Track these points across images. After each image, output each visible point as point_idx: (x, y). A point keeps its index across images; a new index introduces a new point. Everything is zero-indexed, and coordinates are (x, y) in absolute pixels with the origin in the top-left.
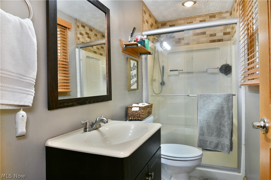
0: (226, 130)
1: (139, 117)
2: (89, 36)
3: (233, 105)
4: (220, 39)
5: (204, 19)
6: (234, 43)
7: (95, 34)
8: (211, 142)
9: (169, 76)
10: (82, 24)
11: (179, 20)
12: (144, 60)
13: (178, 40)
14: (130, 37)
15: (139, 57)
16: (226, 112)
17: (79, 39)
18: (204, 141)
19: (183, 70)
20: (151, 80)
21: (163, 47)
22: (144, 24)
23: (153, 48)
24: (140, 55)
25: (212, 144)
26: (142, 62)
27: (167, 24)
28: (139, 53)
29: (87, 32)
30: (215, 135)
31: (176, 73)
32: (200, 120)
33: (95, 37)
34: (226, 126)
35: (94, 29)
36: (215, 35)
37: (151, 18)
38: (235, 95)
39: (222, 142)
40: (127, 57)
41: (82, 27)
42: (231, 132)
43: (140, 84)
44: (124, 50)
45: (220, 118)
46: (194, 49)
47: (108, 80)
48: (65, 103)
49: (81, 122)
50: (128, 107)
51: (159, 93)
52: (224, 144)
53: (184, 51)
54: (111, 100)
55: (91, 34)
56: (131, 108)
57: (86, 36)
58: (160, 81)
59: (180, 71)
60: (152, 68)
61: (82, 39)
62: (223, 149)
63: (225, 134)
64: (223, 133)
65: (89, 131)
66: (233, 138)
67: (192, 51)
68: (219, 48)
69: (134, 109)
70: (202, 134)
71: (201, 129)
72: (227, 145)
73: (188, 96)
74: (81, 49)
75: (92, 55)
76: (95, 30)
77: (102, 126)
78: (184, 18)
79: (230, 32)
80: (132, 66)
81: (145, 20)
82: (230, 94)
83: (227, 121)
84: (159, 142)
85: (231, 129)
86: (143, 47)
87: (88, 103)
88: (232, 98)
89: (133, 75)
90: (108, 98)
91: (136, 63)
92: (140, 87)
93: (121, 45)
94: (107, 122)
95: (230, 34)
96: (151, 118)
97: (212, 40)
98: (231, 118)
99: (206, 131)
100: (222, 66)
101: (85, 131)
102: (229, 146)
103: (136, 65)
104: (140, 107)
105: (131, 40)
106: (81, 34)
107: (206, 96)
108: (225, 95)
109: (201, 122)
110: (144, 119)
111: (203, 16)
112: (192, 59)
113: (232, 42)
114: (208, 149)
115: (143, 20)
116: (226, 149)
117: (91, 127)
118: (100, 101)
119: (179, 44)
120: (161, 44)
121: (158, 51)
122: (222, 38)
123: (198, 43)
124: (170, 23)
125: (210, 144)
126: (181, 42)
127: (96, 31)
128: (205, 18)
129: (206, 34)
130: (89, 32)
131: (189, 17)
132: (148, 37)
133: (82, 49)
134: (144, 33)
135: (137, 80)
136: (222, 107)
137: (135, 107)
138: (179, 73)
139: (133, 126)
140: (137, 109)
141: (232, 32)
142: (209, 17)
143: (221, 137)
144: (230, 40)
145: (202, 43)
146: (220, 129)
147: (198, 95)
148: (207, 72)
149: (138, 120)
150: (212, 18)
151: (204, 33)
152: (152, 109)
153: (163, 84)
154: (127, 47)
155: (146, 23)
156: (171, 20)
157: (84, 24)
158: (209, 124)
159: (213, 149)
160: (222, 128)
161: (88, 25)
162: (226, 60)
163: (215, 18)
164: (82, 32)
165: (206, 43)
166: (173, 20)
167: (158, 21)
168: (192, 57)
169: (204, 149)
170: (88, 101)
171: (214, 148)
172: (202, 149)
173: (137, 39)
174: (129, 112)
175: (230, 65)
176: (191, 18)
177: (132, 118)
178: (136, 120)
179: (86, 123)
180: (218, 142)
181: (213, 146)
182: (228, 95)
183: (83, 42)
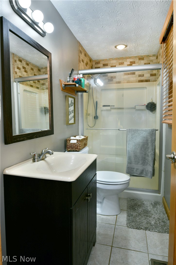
0: (150, 159)
1: (77, 148)
2: (26, 70)
3: (155, 139)
4: (147, 79)
5: (133, 61)
6: (159, 85)
7: (31, 68)
8: (137, 169)
9: (102, 110)
10: (19, 59)
11: (112, 60)
12: (80, 97)
13: (110, 78)
14: (69, 77)
15: (75, 94)
16: (150, 144)
17: (16, 74)
18: (131, 168)
19: (114, 106)
20: (86, 114)
21: (97, 83)
22: (80, 63)
23: (88, 85)
24: (77, 92)
25: (138, 170)
26: (78, 99)
27: (100, 63)
28: (76, 91)
29: (24, 66)
30: (140, 163)
31: (108, 108)
32: (128, 151)
33: (32, 71)
34: (150, 155)
35: (30, 63)
36: (143, 75)
37: (86, 57)
38: (157, 130)
39: (146, 169)
40: (66, 95)
41: (19, 61)
42: (153, 161)
43: (76, 119)
44: (63, 89)
45: (145, 149)
46: (124, 87)
47: (51, 117)
48: (18, 138)
49: (31, 154)
50: (67, 140)
51: (93, 126)
52: (148, 171)
53: (116, 89)
54: (53, 134)
55: (27, 69)
56: (70, 140)
57: (23, 70)
58: (94, 115)
59: (112, 107)
60: (87, 104)
61: (19, 73)
62: (146, 175)
63: (148, 162)
64: (147, 162)
65: (37, 162)
66: (155, 166)
67: (123, 89)
68: (146, 88)
69: (72, 142)
70: (130, 162)
71: (129, 158)
72: (150, 172)
73: (119, 130)
74: (18, 83)
75: (28, 88)
76: (31, 65)
77: (47, 157)
78: (116, 58)
79: (156, 74)
80: (70, 103)
81: (81, 60)
82: (154, 129)
83: (151, 152)
84: (95, 170)
85: (153, 159)
86: (80, 86)
87: (35, 138)
88: (155, 132)
89: (71, 111)
90: (50, 132)
91: (73, 99)
92: (76, 122)
93: (61, 84)
94: (53, 154)
95: (156, 76)
96: (86, 149)
97: (140, 80)
98: (154, 149)
99: (133, 160)
100: (148, 104)
101: (34, 161)
102: (152, 173)
103: (73, 101)
104: (77, 140)
105: (69, 80)
106: (18, 68)
107: (134, 131)
108: (149, 130)
109: (129, 152)
110: (81, 150)
111: (133, 58)
112: (123, 96)
113: (158, 82)
114: (135, 175)
115: (80, 60)
116: (149, 175)
117: (39, 158)
118: (44, 135)
119: (111, 82)
120: (95, 81)
121: (92, 88)
122: (149, 79)
123: (128, 82)
124: (103, 62)
125: (136, 171)
126: (113, 80)
127: (33, 65)
128: (135, 60)
129: (135, 74)
130: (25, 67)
131: (121, 58)
132: (84, 75)
133: (20, 83)
134: (80, 72)
135: (74, 115)
136: (147, 140)
137: (73, 139)
138: (111, 108)
139: (74, 157)
140: (75, 142)
141: (157, 74)
142: (138, 59)
143: (146, 164)
144: (156, 81)
145: (132, 82)
146: (145, 158)
147: (127, 130)
148: (135, 108)
149: (76, 151)
150: (141, 60)
151: (134, 74)
152: (88, 141)
153: (96, 117)
154: (66, 86)
155: (82, 62)
156: (104, 59)
157: (21, 59)
158: (136, 154)
159: (138, 175)
160: (147, 158)
161: (25, 60)
162: (152, 99)
163: (143, 61)
164: (20, 66)
165: (135, 82)
166: (106, 59)
167: (92, 60)
168: (123, 95)
169: (131, 175)
170: (35, 136)
171: (140, 174)
172: (129, 175)
173: (74, 79)
174: (68, 144)
175: (155, 103)
176: (123, 59)
177: (70, 149)
178: (74, 151)
179: (35, 155)
180: (143, 169)
181: (139, 172)
182: (152, 130)
183: (20, 76)
